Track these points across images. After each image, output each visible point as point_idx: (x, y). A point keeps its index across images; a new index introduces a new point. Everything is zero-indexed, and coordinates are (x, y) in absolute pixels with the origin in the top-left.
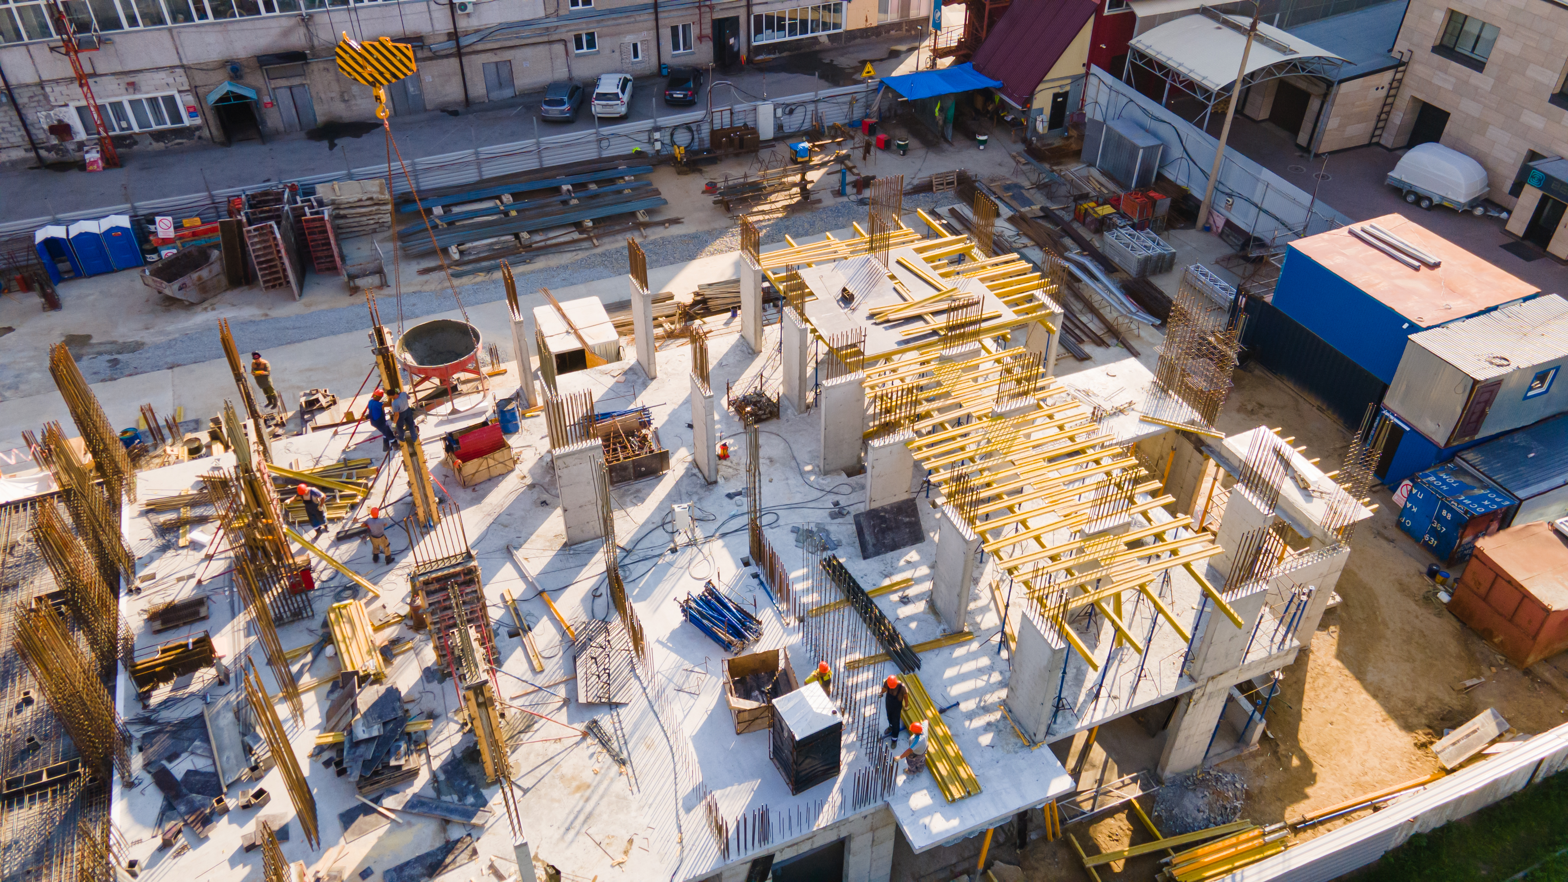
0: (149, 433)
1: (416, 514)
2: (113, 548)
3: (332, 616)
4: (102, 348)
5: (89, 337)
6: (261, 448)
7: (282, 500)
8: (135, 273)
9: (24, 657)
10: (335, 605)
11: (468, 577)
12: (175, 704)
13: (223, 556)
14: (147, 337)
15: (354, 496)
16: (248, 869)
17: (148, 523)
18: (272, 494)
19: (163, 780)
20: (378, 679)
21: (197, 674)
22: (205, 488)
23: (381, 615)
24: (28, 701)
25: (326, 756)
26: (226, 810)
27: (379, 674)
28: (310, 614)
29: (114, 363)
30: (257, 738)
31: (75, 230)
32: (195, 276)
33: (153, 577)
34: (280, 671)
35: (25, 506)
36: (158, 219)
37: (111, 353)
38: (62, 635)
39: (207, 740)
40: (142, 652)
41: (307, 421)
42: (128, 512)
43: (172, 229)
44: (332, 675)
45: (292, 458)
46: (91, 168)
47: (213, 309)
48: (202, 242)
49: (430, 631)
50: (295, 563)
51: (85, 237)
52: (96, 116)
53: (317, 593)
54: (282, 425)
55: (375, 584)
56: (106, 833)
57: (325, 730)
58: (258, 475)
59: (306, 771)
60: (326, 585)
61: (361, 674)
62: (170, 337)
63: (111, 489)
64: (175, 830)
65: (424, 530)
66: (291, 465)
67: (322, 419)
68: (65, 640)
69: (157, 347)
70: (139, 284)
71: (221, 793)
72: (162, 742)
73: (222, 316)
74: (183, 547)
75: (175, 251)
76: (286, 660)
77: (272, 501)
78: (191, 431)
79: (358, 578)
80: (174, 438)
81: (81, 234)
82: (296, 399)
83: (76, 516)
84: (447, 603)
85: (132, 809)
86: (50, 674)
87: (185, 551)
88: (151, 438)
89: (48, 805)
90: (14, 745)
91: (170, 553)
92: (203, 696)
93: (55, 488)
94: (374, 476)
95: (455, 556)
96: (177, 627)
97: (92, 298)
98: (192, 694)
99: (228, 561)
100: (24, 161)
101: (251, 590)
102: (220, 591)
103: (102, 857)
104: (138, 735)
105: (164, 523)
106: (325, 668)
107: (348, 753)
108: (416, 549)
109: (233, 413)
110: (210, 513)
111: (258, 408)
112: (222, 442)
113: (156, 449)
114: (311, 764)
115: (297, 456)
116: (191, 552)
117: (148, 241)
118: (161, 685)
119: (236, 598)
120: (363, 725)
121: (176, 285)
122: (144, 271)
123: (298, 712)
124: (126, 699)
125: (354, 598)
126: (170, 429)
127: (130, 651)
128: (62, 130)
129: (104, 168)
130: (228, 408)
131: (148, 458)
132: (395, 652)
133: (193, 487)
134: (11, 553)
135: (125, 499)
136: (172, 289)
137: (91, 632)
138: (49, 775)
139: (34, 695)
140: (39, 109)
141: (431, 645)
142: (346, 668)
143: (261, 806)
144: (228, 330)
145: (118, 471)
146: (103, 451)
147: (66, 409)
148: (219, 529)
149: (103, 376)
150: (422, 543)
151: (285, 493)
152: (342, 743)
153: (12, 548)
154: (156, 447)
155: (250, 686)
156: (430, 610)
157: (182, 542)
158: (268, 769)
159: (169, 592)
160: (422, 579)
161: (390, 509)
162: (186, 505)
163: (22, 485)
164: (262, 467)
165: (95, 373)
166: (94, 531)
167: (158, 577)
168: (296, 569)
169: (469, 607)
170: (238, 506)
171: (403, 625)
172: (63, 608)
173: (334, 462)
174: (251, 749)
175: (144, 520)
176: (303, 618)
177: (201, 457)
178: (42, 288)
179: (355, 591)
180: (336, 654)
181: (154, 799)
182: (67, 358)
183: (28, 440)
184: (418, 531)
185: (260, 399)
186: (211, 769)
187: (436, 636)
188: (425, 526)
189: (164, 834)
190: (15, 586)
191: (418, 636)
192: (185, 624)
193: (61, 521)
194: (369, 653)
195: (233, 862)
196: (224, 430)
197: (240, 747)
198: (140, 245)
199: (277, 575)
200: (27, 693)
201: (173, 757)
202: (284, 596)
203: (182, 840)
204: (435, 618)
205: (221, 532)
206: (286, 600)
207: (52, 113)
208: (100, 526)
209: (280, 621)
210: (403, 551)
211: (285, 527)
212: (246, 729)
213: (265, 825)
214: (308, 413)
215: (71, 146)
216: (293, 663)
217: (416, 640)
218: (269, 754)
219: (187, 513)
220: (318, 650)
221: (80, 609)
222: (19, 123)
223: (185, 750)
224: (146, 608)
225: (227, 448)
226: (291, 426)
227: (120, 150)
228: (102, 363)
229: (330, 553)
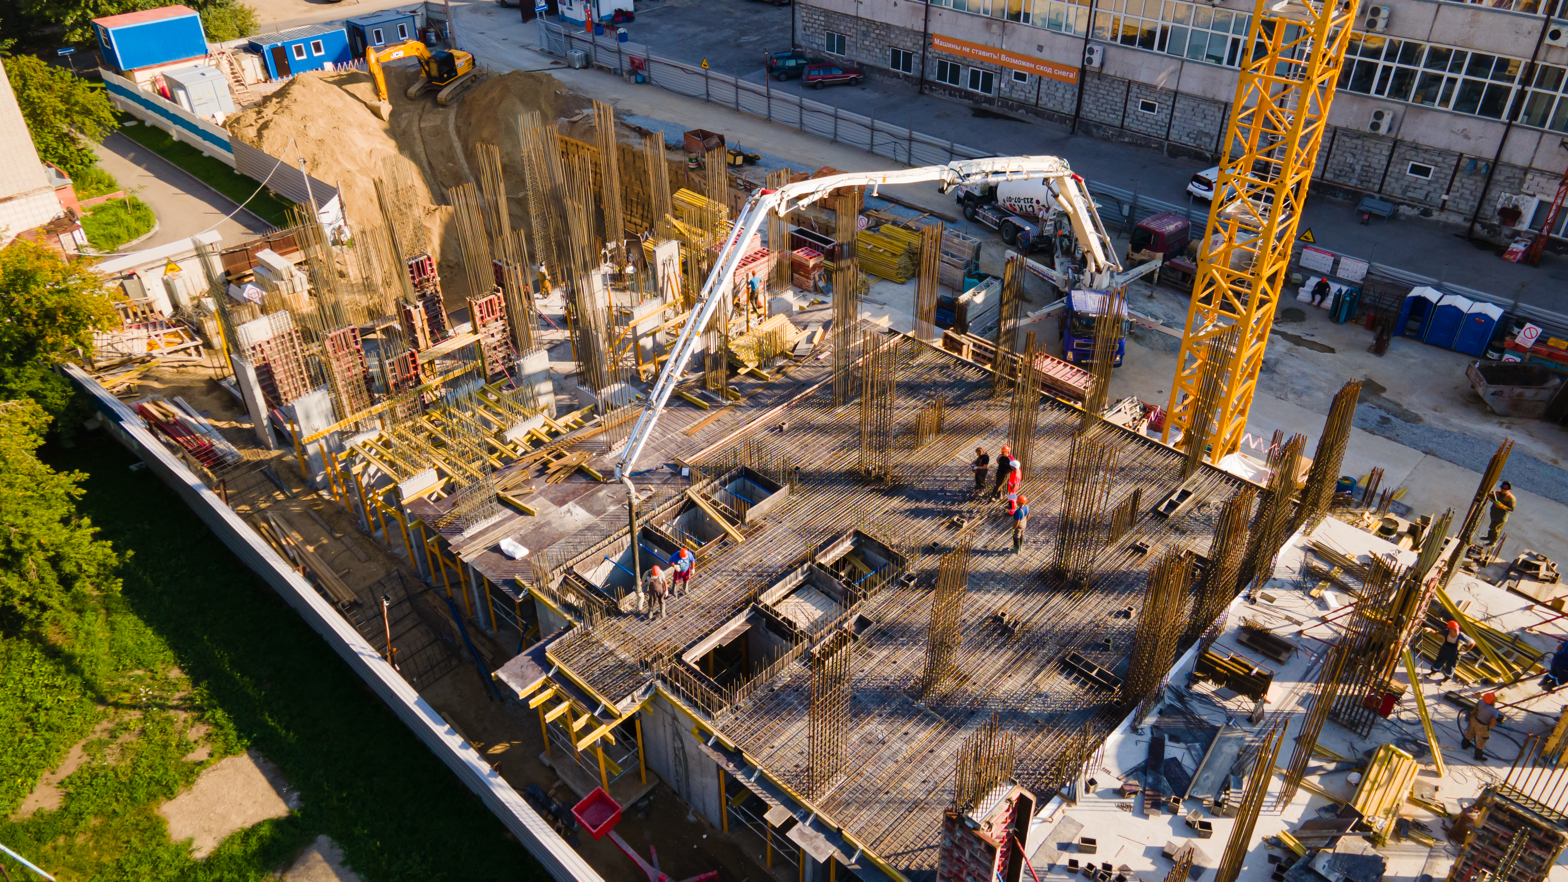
0: (1362, 492)
1: (1547, 740)
2: (1263, 557)
3: (1382, 753)
4: (1386, 405)
5: (1383, 389)
6: (1446, 569)
7: (1424, 625)
8: (1466, 360)
9: (1149, 583)
10: (1392, 746)
11: (1547, 841)
12: (1206, 703)
13: (1335, 628)
14: (1430, 417)
15: (1497, 675)
16: (1152, 868)
17: (1303, 558)
18: (1420, 613)
19: (1156, 747)
20: (1375, 839)
21: (1240, 697)
22: (1368, 565)
23: (1427, 793)
24: (1127, 615)
25: (1277, 852)
26: (1174, 812)
27: (1380, 836)
28: (1364, 734)
29: (1385, 421)
30: (1239, 785)
31: (1448, 300)
32: (1518, 390)
33: (1272, 600)
34: (1300, 754)
35: (1235, 482)
36: (1528, 325)
37: (1388, 412)
38: (1183, 590)
39: (1205, 750)
40: (1219, 647)
41: (1510, 578)
42: (1297, 538)
43: (1533, 340)
44: (1339, 797)
45: (1465, 597)
46: (1507, 256)
47: (1508, 428)
48: (1551, 365)
49: (1462, 850)
50: (1388, 683)
51: (1454, 310)
52: (1551, 215)
53: (1385, 723)
54: (1482, 564)
55: (1446, 763)
56: (1095, 746)
57: (1294, 833)
58: (1423, 588)
59: (1252, 846)
60: (1399, 724)
61: (1364, 821)
62: (1448, 429)
63: (1299, 514)
64: (1134, 788)
65: (1540, 761)
66: (1459, 603)
67: (1526, 586)
68: (1181, 594)
69: (1430, 429)
70: (1460, 371)
71: (1182, 797)
72: (1177, 722)
73: (1511, 439)
74: (1312, 597)
75: (1519, 360)
76: (1312, 750)
77: (1416, 618)
78: (1397, 514)
79: (1434, 744)
80: (1379, 509)
81: (1450, 306)
82: (1517, 551)
83: (1260, 514)
84: (1504, 843)
85: (1122, 745)
86: (1154, 608)
87: (1310, 601)
88: (1361, 497)
89: (1081, 692)
90: (1096, 635)
91: (1299, 593)
92: (1230, 717)
93: (1264, 484)
94: (1533, 673)
95: (1552, 811)
96: (1256, 650)
97: (1413, 360)
98: (1224, 708)
99: (1336, 635)
100: (1456, 226)
101: (1334, 672)
102: (1310, 652)
103: (1081, 757)
104: (1167, 701)
105: (1314, 568)
106: (1337, 786)
107: (1295, 869)
108: (1517, 770)
109: (1447, 524)
110: (1355, 587)
111: (1473, 535)
112: (1414, 541)
113: (1357, 507)
114: (1260, 845)
115: (1471, 599)
116: (1314, 605)
117: (1502, 339)
118: (1211, 681)
119: (1316, 668)
120: (1329, 861)
121: (1492, 389)
122: (1475, 363)
123: (1286, 797)
124: (1181, 670)
125: (1415, 757)
126: (1382, 500)
127: (1212, 638)
128: (1512, 214)
129: (1518, 261)
130: (1446, 518)
131: (1345, 510)
132: (1411, 834)
133: (1359, 558)
134: (1199, 508)
135: (1302, 528)
136: (1484, 390)
137: (1200, 603)
138: (1100, 673)
139: (1133, 614)
140: (1507, 190)
141: (1452, 862)
142: (1355, 803)
143: (1200, 835)
144: (1507, 453)
145: (1315, 504)
146: (1318, 481)
147: (1320, 433)
148: (1351, 605)
149: (1366, 425)
150: (1528, 770)
151: (1431, 620)
152: (1298, 857)
153: (1203, 505)
154: (1358, 505)
155: (1269, 742)
156: (1481, 832)
157: (1314, 592)
158: (1227, 815)
159: (1273, 621)
160: (1497, 799)
161: (1523, 714)
162: (1342, 567)
163: (1245, 467)
164: (1432, 584)
165: (1363, 420)
166: (1262, 535)
167: (1275, 603)
168: (1385, 689)
169: (1522, 867)
170: (1382, 599)
171: (1440, 820)
172: (1198, 572)
173: (1504, 631)
174: (1228, 788)
175: (1302, 554)
176: (1355, 731)
177: (1386, 539)
178: (1382, 333)
179: (1421, 752)
180: (1357, 785)
181: (1138, 755)
182: (1354, 396)
183: (1277, 436)
184: (1533, 756)
185: (1483, 527)
186: (1190, 773)
187: (1464, 860)
188: (1544, 758)
189: (1125, 784)
190: (1183, 532)
191: (1446, 843)
192: (1263, 654)
193: (1248, 511)
194: (1387, 812)
195: (1149, 852)
196: (1426, 532)
197: (1223, 778)
198: (1492, 339)
199: (1364, 679)
200: (1130, 609)
201: (1175, 739)
202: (1354, 700)
203: (1131, 800)
204: (1479, 845)
205: (1351, 609)
206: (1354, 705)
207: (1515, 197)
208: (1269, 534)
209: (1334, 716)
210: (1502, 761)
211: (1407, 648)
212: (1237, 771)
213: (1191, 851)
214: (1516, 571)
215: (1506, 231)
216: (1315, 758)
217: (1440, 844)
218: (1237, 805)
219: (1337, 573)
220: (1345, 767)
221: (1207, 581)
222: (1479, 195)
223: (1186, 743)
224: (1248, 618)
225: (1415, 547)
226: (1490, 571)
227: (1548, 252)
228: (1375, 415)
229: (1427, 702)
